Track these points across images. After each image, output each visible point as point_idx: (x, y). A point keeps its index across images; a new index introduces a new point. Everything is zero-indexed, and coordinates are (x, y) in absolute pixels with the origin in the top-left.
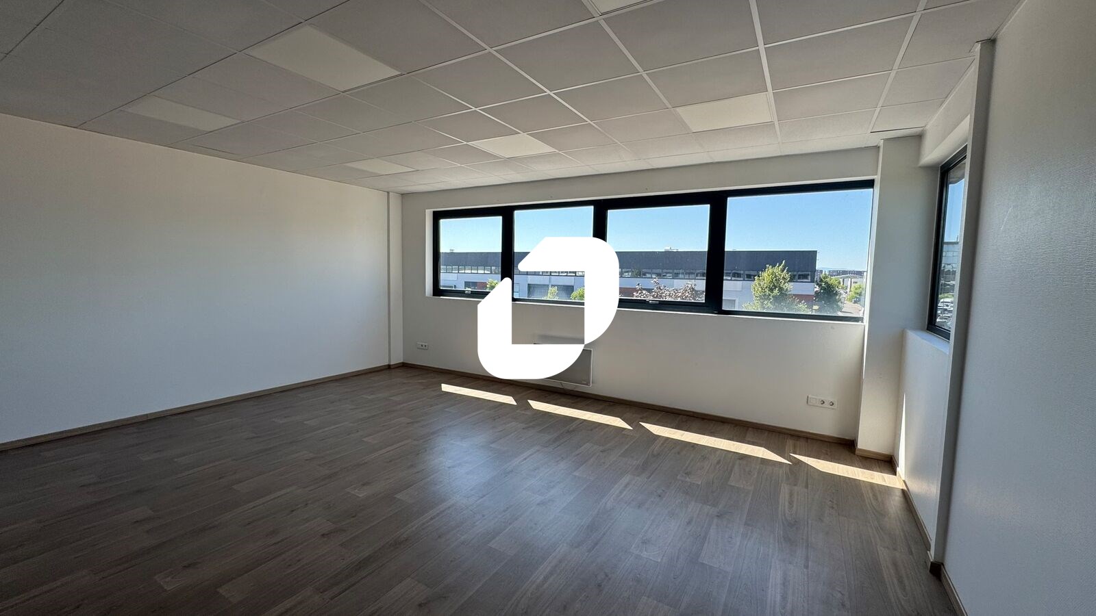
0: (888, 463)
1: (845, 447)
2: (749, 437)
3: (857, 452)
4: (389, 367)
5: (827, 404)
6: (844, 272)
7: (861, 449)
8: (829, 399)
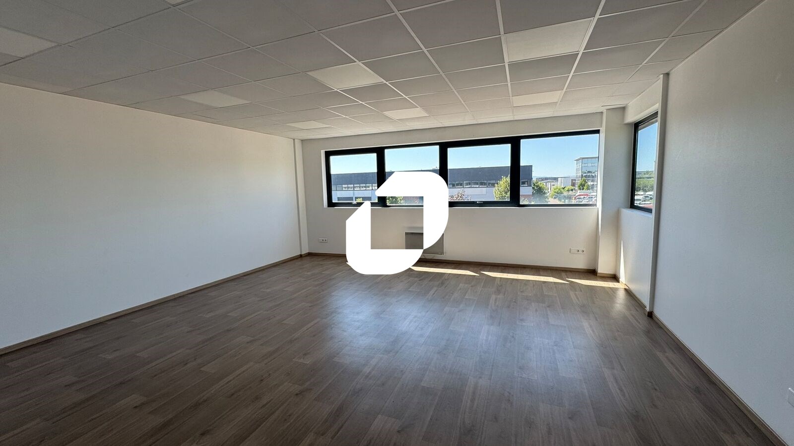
0: (615, 278)
1: (592, 273)
2: (541, 273)
3: (598, 275)
4: (301, 256)
5: (580, 252)
6: (546, 179)
7: (600, 273)
8: (581, 249)
